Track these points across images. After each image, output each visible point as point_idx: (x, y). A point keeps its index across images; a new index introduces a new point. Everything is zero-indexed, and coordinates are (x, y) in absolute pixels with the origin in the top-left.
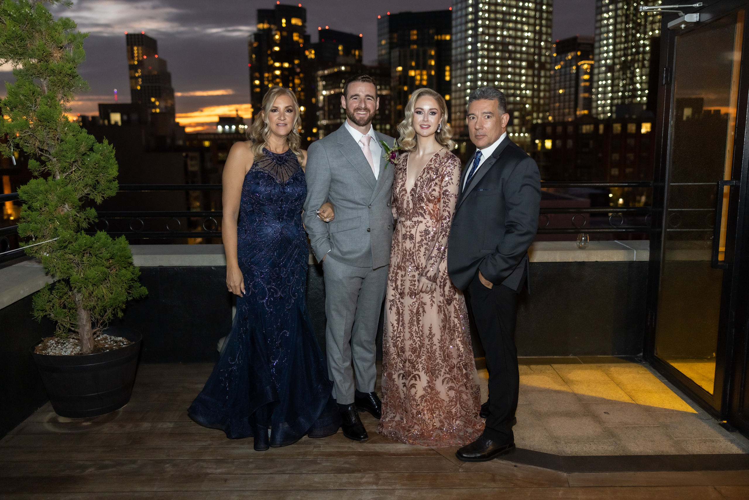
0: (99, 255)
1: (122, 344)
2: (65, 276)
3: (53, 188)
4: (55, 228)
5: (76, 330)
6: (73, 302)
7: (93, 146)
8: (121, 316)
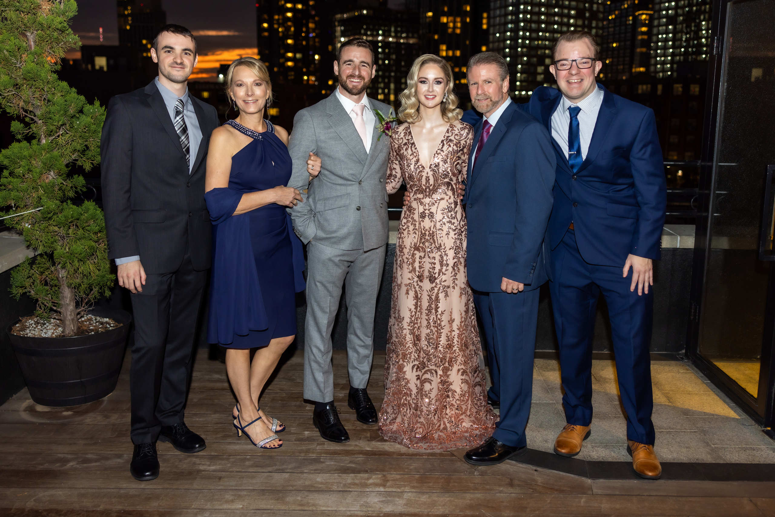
0: (87, 228)
1: (109, 326)
2: (49, 251)
3: (37, 153)
4: (38, 197)
5: (59, 310)
6: (55, 278)
7: (83, 107)
8: (108, 295)
